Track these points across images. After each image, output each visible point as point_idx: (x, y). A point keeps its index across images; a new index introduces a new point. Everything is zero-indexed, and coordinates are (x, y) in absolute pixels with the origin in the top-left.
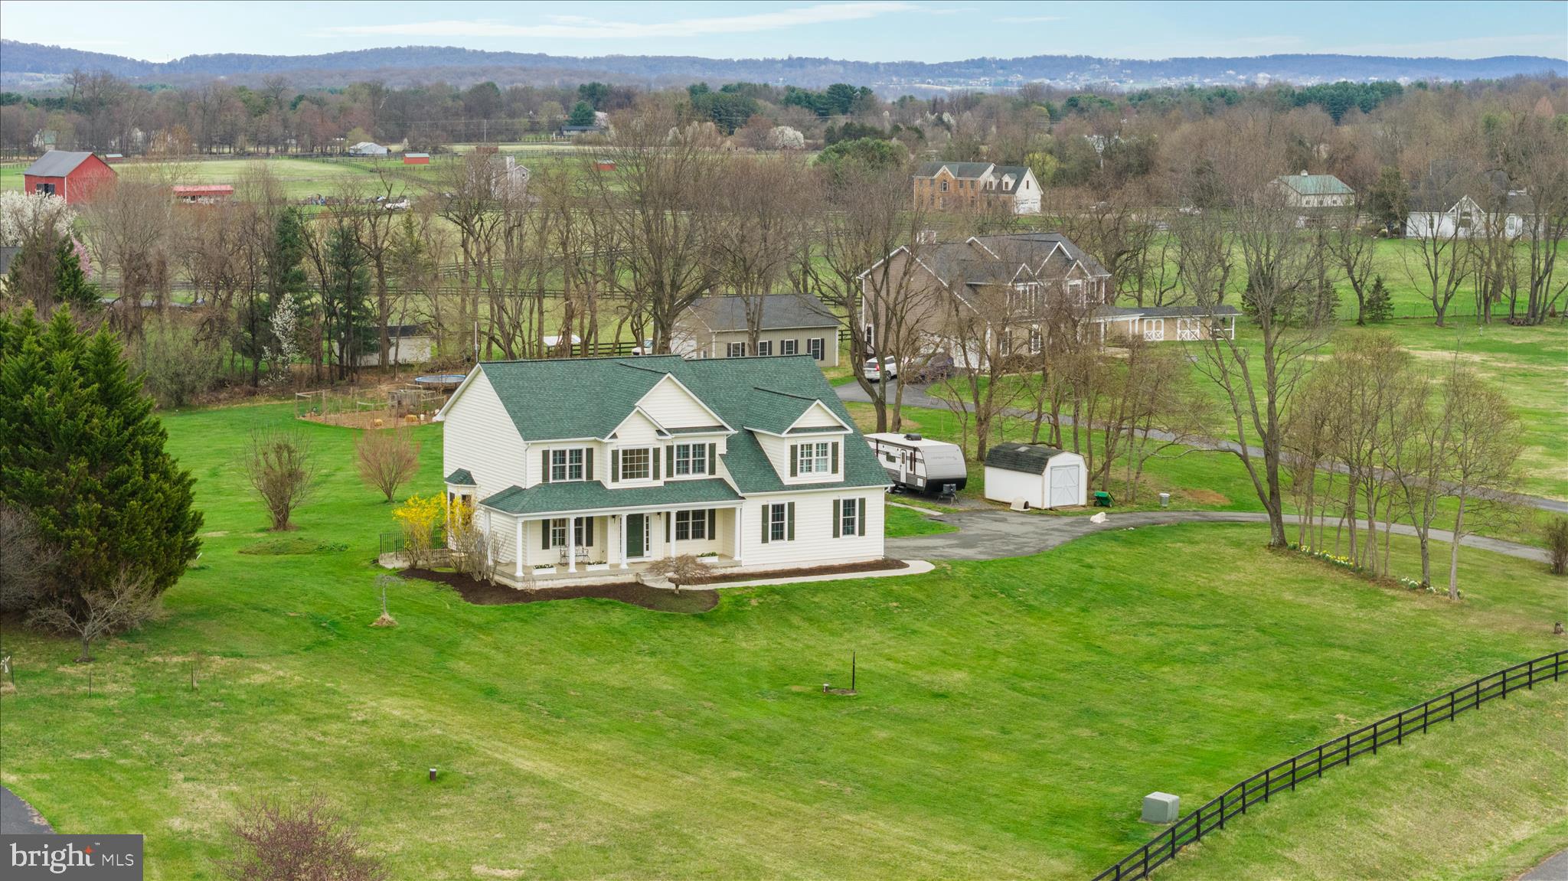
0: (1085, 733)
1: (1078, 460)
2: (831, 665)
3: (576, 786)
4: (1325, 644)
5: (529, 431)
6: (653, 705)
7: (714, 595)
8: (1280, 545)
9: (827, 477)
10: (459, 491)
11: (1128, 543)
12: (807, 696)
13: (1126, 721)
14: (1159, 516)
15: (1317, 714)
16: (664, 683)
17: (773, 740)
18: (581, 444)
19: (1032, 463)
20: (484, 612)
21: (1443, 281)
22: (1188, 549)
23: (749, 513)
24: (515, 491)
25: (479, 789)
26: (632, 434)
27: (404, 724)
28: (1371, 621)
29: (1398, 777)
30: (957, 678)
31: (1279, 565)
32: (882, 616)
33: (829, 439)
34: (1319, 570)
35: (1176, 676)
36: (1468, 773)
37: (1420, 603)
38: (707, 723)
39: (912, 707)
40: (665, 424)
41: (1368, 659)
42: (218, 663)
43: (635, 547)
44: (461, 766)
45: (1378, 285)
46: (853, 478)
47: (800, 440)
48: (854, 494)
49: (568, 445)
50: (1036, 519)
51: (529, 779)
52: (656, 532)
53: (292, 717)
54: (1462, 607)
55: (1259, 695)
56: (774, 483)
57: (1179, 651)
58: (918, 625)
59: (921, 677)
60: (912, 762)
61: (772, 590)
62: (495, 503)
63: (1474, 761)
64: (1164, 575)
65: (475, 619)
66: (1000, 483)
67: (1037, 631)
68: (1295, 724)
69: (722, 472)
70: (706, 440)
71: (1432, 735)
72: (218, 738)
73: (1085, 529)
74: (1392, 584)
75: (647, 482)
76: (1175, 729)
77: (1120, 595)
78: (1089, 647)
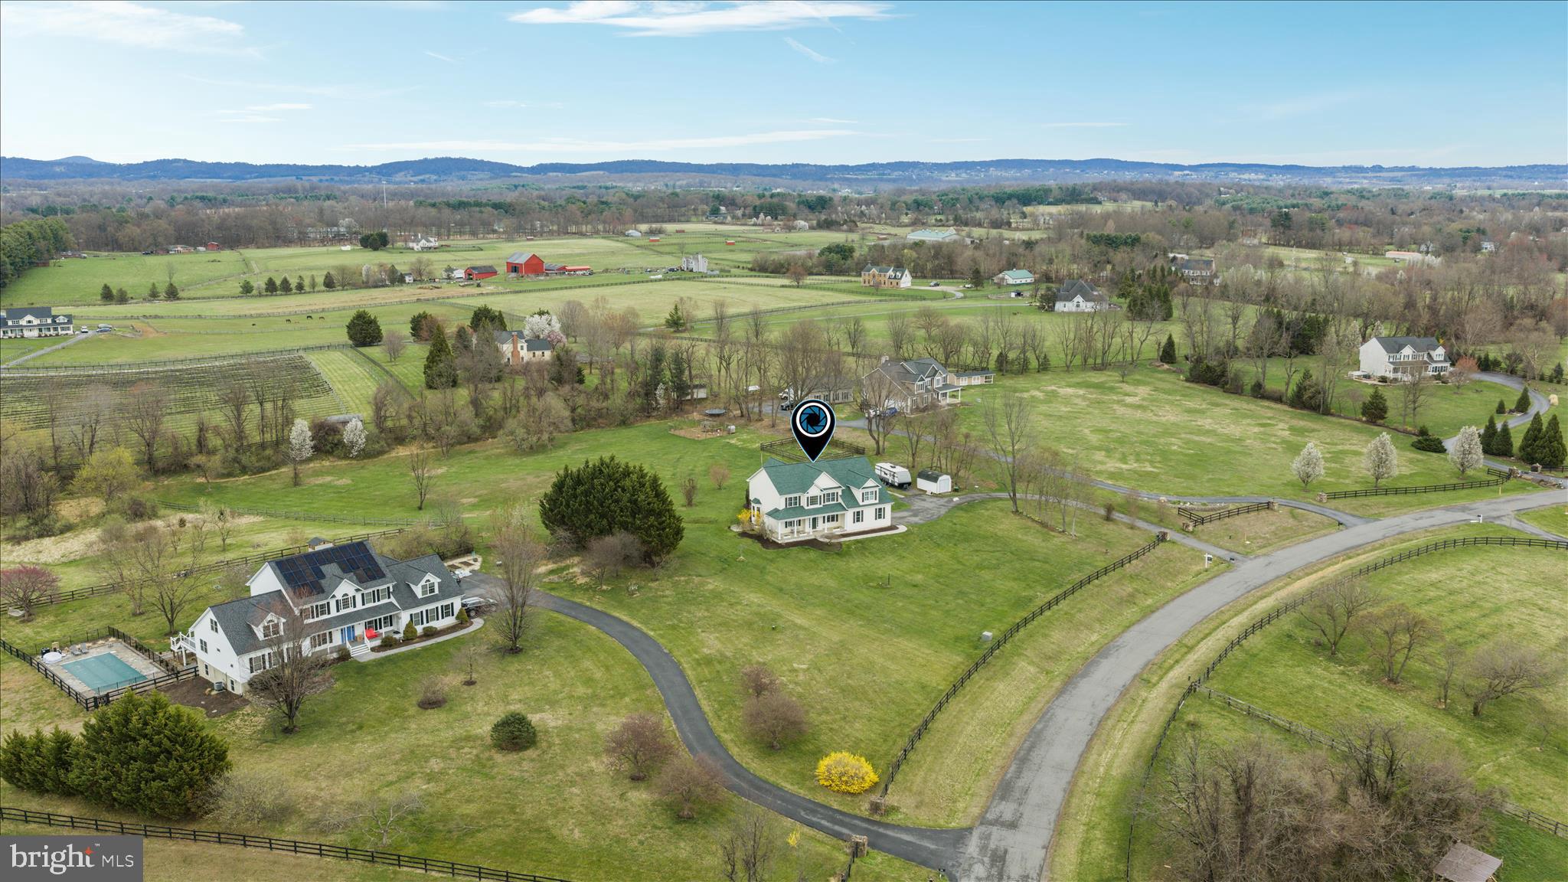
0: (960, 602)
1: (949, 477)
2: (880, 573)
3: (815, 629)
4: (1033, 559)
5: (781, 493)
6: (830, 593)
7: (840, 544)
8: (1016, 512)
9: (874, 501)
10: (756, 506)
11: (966, 511)
12: (875, 588)
13: (973, 597)
14: (975, 495)
15: (1031, 593)
16: (832, 583)
17: (868, 608)
18: (797, 495)
19: (935, 479)
20: (771, 553)
21: (1069, 357)
22: (986, 513)
23: (850, 514)
24: (776, 510)
25: (788, 632)
26: (813, 491)
27: (759, 605)
28: (1047, 548)
29: (1057, 620)
30: (919, 578)
31: (1016, 521)
32: (893, 551)
33: (874, 490)
34: (1030, 523)
35: (986, 575)
36: (1078, 616)
37: (1063, 539)
38: (848, 601)
39: (908, 591)
40: (822, 487)
41: (1047, 566)
42: (696, 580)
43: (814, 526)
44: (780, 623)
45: (1045, 357)
46: (881, 501)
47: (865, 491)
48: (882, 506)
49: (792, 496)
50: (935, 499)
51: (801, 627)
52: (820, 521)
53: (725, 604)
54: (1077, 540)
55: (1012, 584)
56: (856, 504)
57: (986, 563)
58: (904, 554)
59: (908, 577)
60: (910, 616)
61: (858, 541)
62: (770, 514)
63: (1080, 611)
64: (979, 527)
65: (769, 557)
66: (922, 484)
67: (942, 555)
68: (1025, 597)
69: (840, 500)
70: (835, 491)
71: (1067, 601)
72: (706, 614)
73: (952, 505)
74: (1053, 530)
75: (818, 506)
76: (988, 600)
77: (966, 538)
78: (959, 562)
